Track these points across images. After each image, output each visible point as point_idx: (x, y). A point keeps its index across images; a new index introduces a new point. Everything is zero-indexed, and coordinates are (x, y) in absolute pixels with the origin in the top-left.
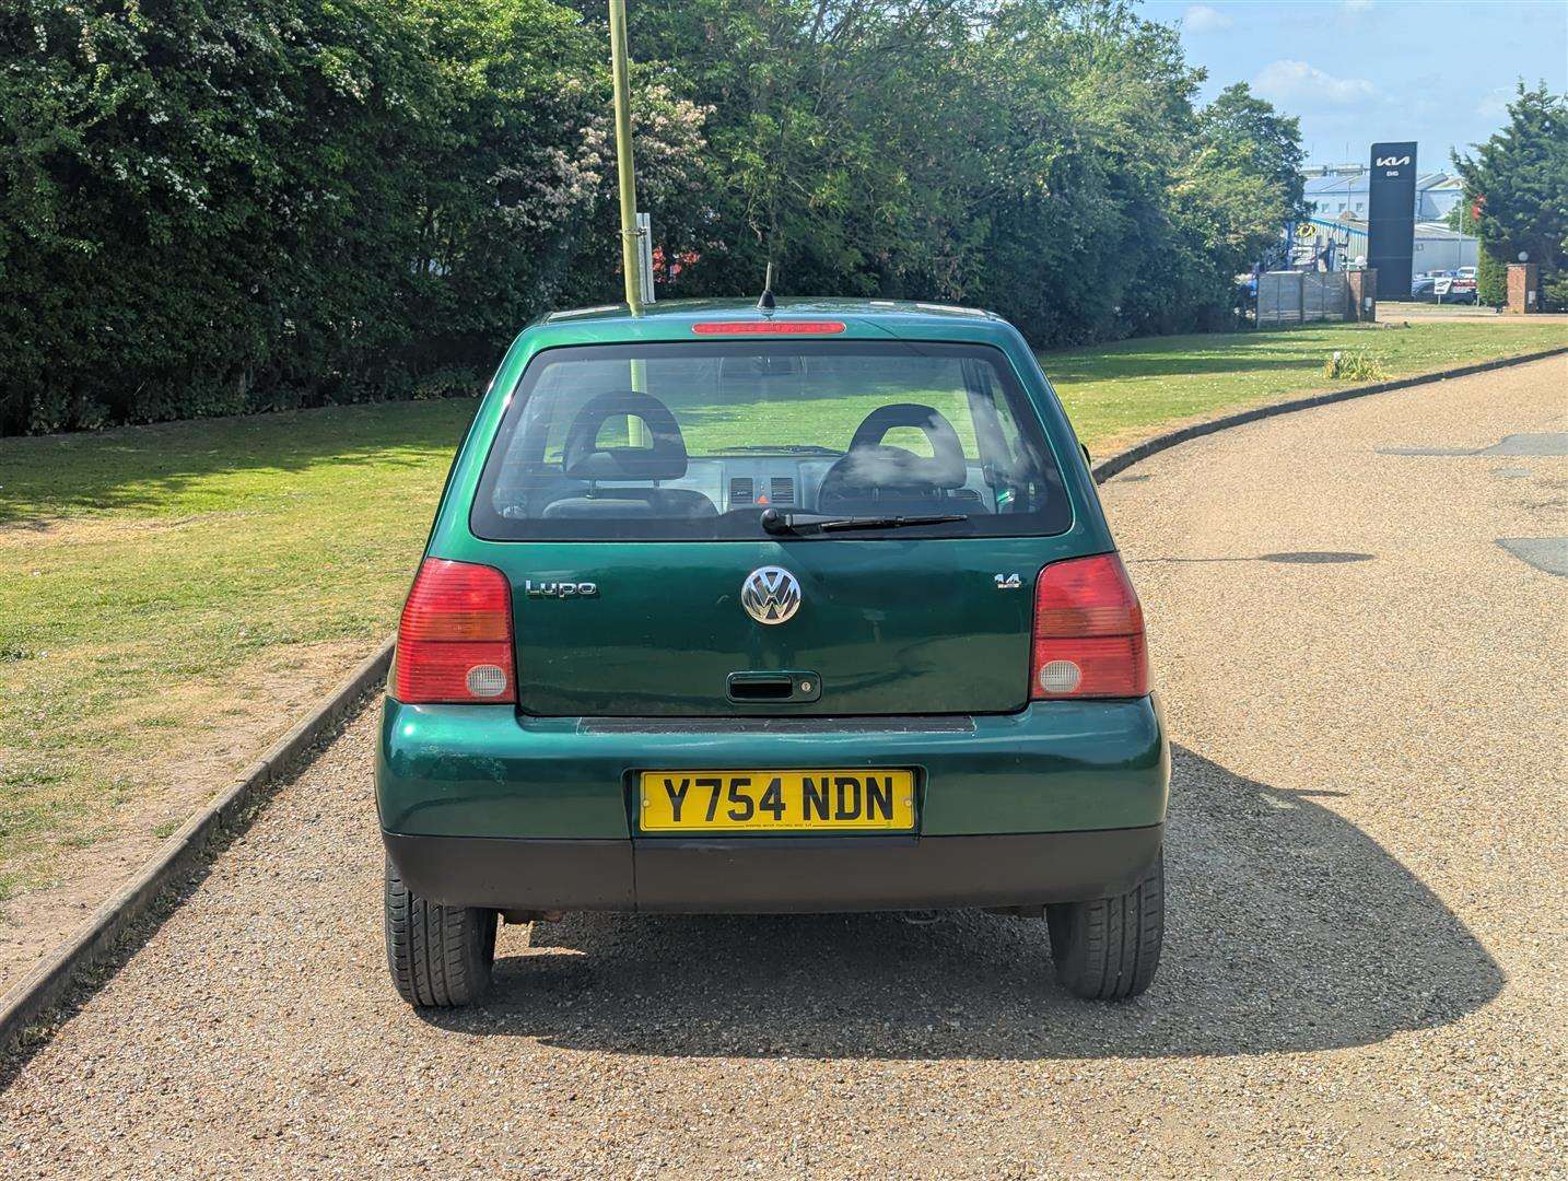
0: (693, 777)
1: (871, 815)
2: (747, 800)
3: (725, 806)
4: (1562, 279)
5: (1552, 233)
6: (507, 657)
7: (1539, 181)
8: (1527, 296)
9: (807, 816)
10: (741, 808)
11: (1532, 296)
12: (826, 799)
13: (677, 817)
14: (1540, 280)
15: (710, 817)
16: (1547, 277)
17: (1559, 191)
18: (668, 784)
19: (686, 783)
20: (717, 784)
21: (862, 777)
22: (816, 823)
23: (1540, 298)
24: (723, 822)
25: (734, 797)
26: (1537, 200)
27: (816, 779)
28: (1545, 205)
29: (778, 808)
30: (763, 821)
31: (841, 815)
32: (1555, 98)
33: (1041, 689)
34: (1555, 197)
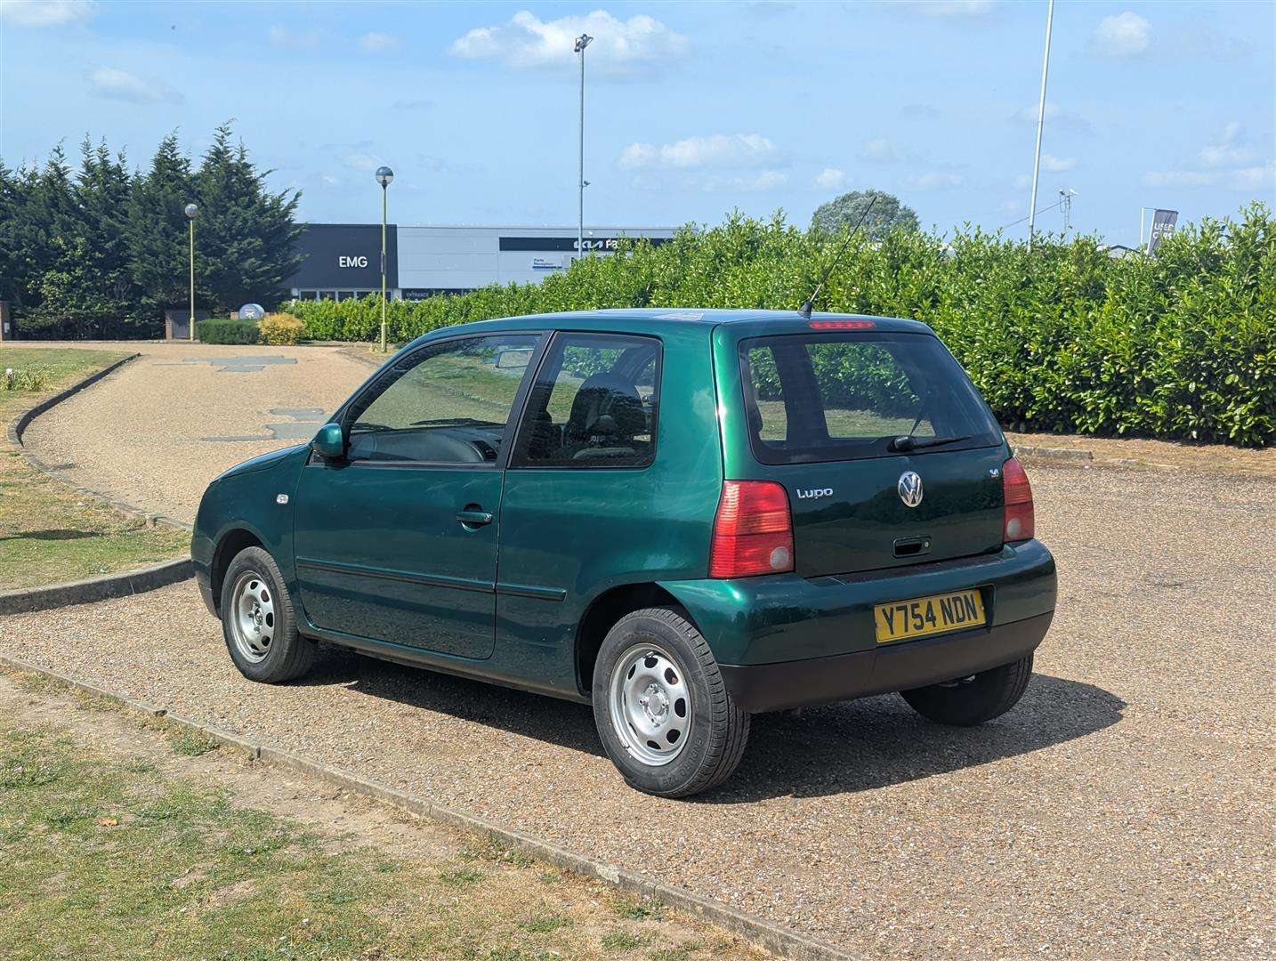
0: (895, 606)
1: (970, 619)
2: (919, 616)
3: (912, 621)
4: (30, 313)
5: (20, 277)
6: (790, 541)
7: (7, 236)
8: (3, 329)
9: (946, 623)
10: (918, 622)
11: (7, 326)
12: (951, 610)
13: (892, 633)
14: (11, 314)
15: (906, 630)
16: (18, 312)
17: (24, 244)
18: (884, 610)
19: (892, 609)
20: (905, 608)
21: (961, 595)
22: (950, 627)
23: (13, 327)
24: (913, 633)
25: (915, 616)
26: (6, 251)
27: (945, 598)
28: (13, 255)
29: (933, 619)
30: (928, 629)
31: (959, 620)
32: (10, 171)
33: (1007, 537)
34: (22, 249)
